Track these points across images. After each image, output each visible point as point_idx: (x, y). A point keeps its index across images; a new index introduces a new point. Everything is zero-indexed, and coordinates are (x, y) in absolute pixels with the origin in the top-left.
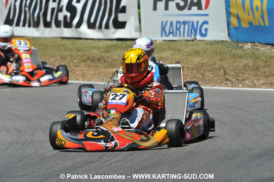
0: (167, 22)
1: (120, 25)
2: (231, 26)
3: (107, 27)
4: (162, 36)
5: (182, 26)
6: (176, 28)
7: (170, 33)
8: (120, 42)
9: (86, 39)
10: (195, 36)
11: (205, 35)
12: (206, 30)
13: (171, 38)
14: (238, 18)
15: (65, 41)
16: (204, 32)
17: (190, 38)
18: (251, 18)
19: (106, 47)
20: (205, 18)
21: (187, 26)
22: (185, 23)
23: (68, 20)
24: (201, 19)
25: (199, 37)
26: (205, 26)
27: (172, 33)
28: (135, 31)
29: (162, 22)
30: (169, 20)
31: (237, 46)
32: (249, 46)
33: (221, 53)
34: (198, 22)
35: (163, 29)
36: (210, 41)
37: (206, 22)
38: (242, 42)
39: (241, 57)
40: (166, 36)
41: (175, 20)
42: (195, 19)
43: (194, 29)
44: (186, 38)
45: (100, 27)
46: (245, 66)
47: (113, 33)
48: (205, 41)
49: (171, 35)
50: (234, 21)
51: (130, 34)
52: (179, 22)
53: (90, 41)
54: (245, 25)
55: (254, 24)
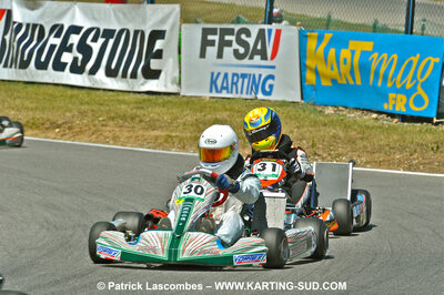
0: (219, 74)
1: (152, 74)
2: (306, 84)
3: (134, 76)
4: (211, 91)
5: (241, 80)
6: (232, 82)
7: (223, 88)
8: (154, 97)
9: (104, 90)
10: (256, 94)
11: (269, 94)
12: (271, 86)
13: (224, 94)
14: (317, 72)
15: (75, 92)
16: (267, 89)
17: (249, 97)
18: (334, 73)
19: (136, 103)
20: (270, 72)
21: (246, 80)
22: (244, 76)
23: (79, 64)
24: (265, 73)
25: (260, 96)
26: (270, 82)
27: (226, 88)
28: (173, 83)
29: (213, 74)
30: (223, 71)
31: (315, 109)
32: (330, 110)
33: (296, 118)
34: (260, 76)
35: (213, 82)
36: (276, 101)
37: (272, 77)
38: (320, 105)
39: (325, 125)
40: (217, 91)
41: (230, 71)
42: (256, 72)
43: (255, 84)
44: (244, 96)
45: (124, 76)
46: (334, 137)
47: (142, 84)
48: (269, 101)
49: (224, 91)
50: (310, 76)
51: (166, 86)
52: (237, 75)
53: (111, 93)
54: (326, 83)
55: (340, 81)
